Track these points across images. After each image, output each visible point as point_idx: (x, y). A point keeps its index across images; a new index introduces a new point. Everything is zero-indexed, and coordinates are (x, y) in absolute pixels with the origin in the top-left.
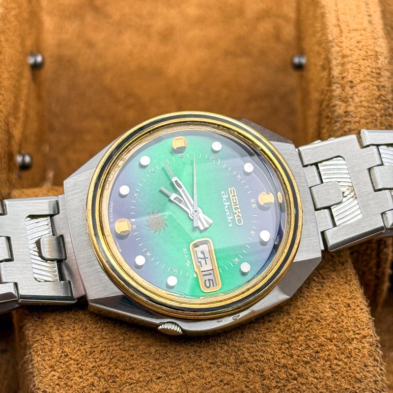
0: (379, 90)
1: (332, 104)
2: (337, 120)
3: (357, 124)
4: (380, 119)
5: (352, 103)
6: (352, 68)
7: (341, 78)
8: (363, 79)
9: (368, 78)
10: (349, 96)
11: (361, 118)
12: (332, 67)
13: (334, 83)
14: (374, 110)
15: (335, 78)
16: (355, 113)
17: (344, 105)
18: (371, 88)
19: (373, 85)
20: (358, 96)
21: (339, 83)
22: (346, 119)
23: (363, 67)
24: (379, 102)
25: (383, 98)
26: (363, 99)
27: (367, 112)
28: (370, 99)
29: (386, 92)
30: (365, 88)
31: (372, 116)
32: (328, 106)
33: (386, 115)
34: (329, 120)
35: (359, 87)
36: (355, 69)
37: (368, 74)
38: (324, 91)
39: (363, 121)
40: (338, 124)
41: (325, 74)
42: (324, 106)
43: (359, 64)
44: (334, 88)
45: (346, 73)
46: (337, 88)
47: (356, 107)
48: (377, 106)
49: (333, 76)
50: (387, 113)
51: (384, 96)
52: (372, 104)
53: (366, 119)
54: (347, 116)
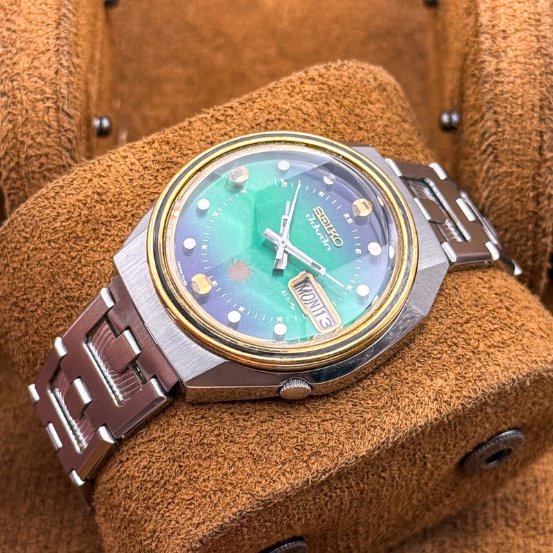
0: (539, 41)
1: (479, 60)
2: (486, 79)
3: (511, 85)
4: (539, 77)
5: (504, 59)
6: (505, 14)
7: (491, 27)
8: (518, 28)
9: (525, 26)
10: (500, 50)
11: (516, 77)
12: (479, 12)
13: (482, 33)
14: (532, 67)
15: (483, 27)
16: (509, 70)
17: (495, 60)
18: (528, 39)
19: (531, 35)
20: (512, 50)
21: (489, 33)
22: (497, 79)
23: (518, 12)
24: (538, 56)
25: (544, 52)
26: (518, 53)
27: (523, 70)
28: (527, 53)
29: (547, 45)
30: (520, 40)
31: (530, 75)
32: (474, 61)
33: (547, 73)
34: (475, 79)
35: (514, 38)
36: (509, 15)
37: (525, 22)
38: (469, 43)
39: (518, 81)
40: (487, 86)
41: (471, 20)
42: (468, 62)
43: (514, 8)
44: (482, 39)
45: (498, 20)
46: (486, 39)
47: (510, 63)
48: (536, 62)
49: (481, 24)
50: (549, 71)
51: (545, 50)
52: (530, 59)
53: (522, 79)
54: (498, 74)
